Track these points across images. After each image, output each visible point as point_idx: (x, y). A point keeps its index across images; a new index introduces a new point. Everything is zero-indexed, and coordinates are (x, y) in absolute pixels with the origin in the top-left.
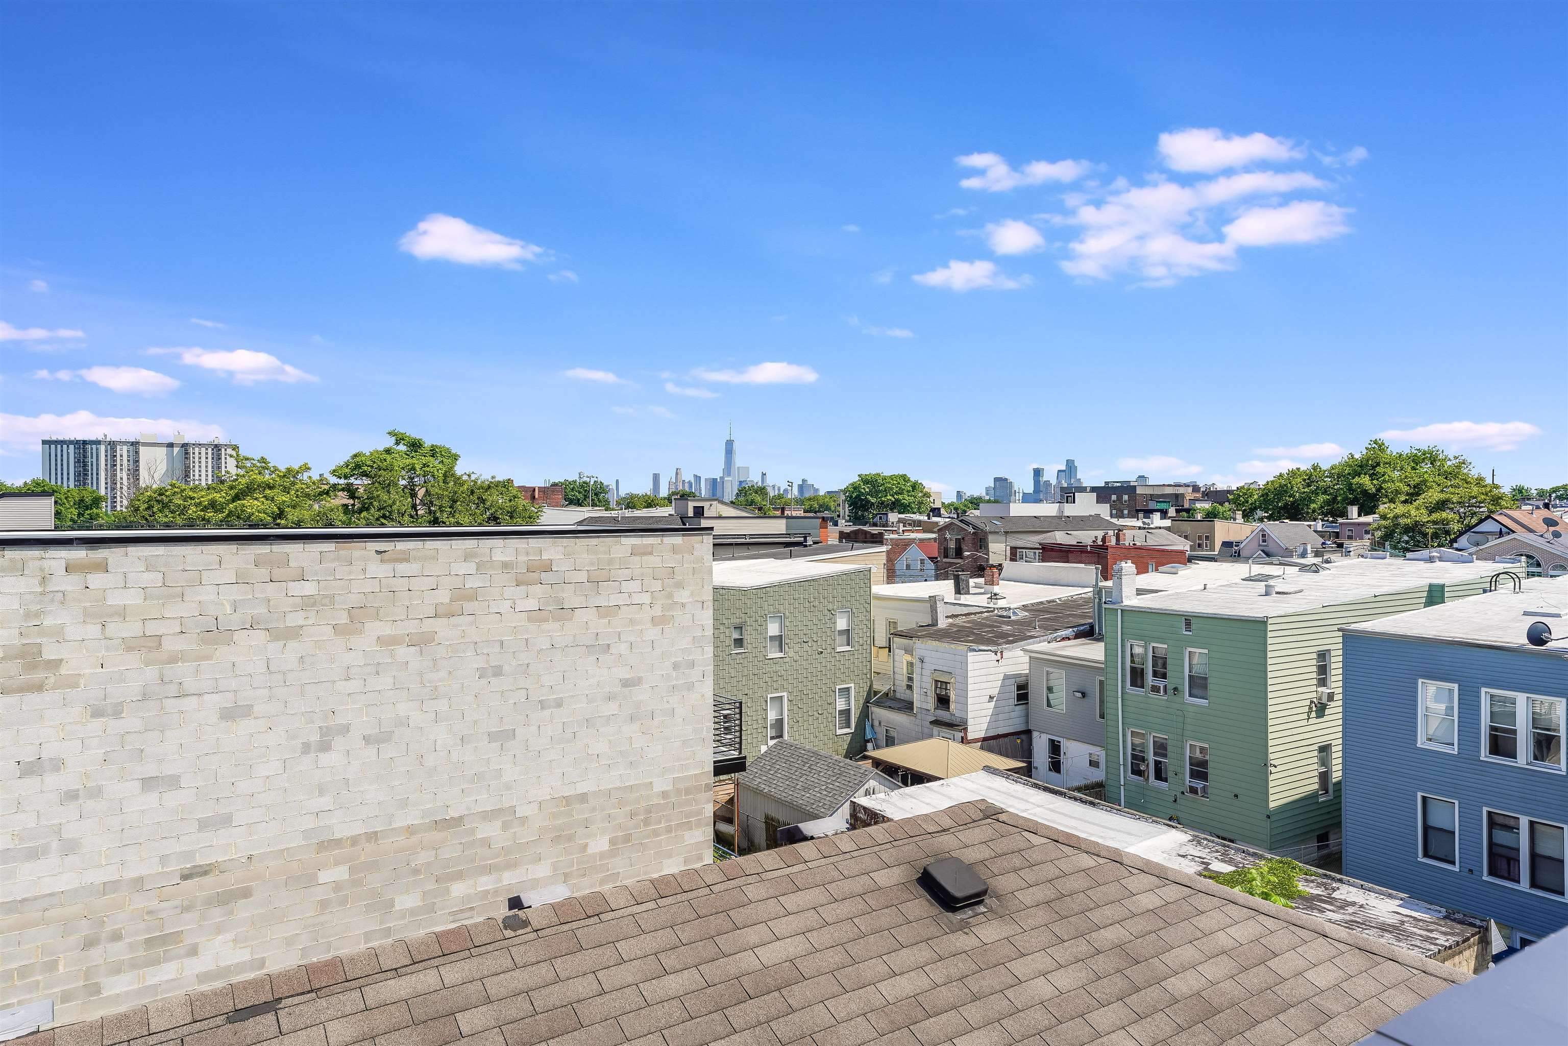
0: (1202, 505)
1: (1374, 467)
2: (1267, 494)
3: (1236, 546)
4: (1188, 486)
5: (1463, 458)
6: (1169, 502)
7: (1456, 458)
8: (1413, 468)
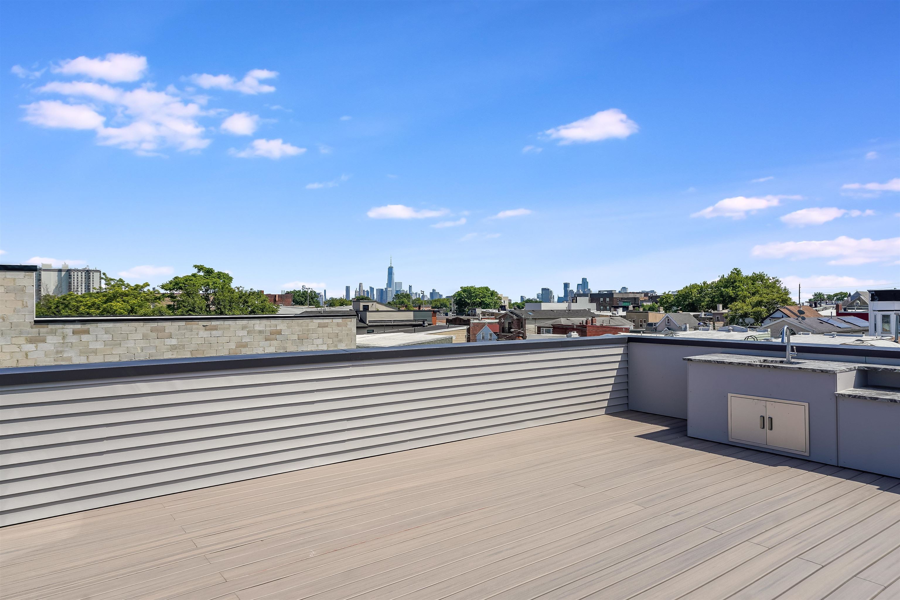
0: (646, 304)
1: (733, 283)
3: (654, 325)
4: (643, 293)
6: (630, 302)
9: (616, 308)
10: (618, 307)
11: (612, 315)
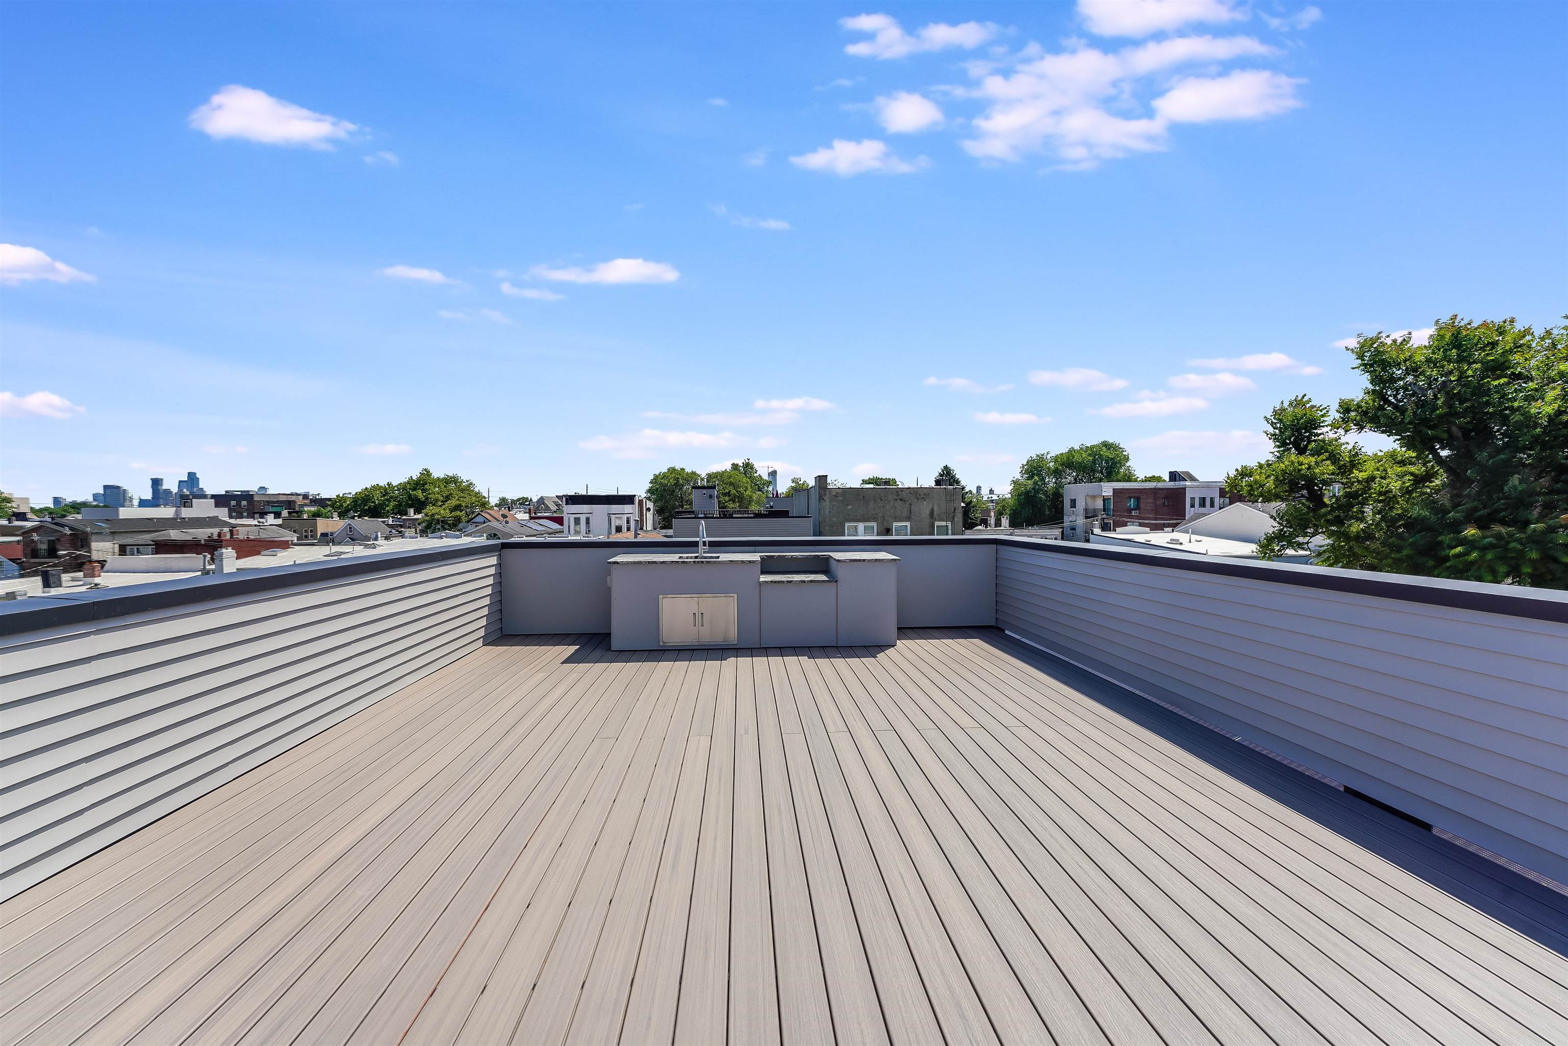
0: (309, 509)
1: (424, 485)
2: (356, 501)
3: (331, 535)
4: (299, 495)
5: (471, 481)
6: (283, 506)
7: (467, 481)
8: (445, 487)
9: (263, 514)
10: (266, 513)
11: (257, 524)
